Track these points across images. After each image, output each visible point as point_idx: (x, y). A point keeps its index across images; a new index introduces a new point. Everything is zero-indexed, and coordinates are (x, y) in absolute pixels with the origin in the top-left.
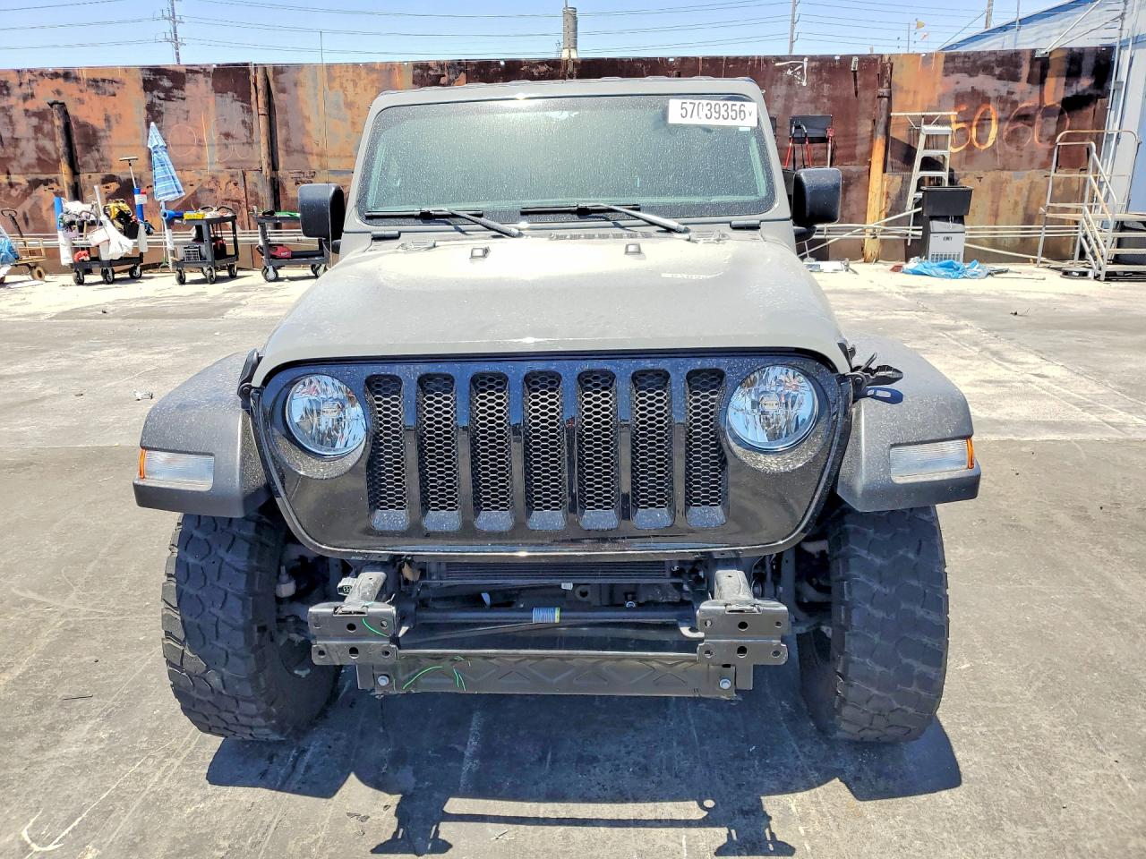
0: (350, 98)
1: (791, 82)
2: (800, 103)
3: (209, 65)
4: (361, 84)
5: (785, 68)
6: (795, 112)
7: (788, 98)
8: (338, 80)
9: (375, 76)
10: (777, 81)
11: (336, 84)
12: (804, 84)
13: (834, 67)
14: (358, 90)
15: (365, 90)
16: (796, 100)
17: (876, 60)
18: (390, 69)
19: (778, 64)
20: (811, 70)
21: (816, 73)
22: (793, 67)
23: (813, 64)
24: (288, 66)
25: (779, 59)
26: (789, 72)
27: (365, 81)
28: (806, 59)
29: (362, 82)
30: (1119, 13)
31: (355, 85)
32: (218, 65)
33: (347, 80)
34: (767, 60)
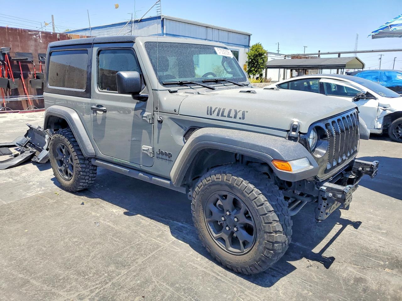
1: (36, 40)
2: (40, 48)
5: (33, 35)
6: (39, 52)
7: (36, 46)
10: (30, 39)
12: (41, 41)
13: (51, 36)
16: (39, 47)
17: (65, 36)
19: (29, 33)
20: (43, 37)
21: (45, 38)
22: (36, 35)
23: (43, 34)
25: (29, 31)
26: (34, 36)
28: (40, 32)
30: (130, 30)
34: (25, 31)
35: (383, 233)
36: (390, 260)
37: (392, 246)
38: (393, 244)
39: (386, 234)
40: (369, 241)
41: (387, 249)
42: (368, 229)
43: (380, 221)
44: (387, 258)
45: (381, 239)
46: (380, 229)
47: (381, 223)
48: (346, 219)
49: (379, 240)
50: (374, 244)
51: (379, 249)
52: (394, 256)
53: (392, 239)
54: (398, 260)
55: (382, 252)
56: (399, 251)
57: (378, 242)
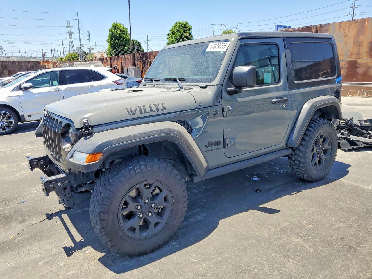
0: (346, 33)
3: (300, 28)
4: (351, 28)
8: (343, 27)
9: (357, 24)
11: (342, 29)
14: (350, 30)
15: (353, 30)
18: (364, 21)
24: (325, 25)
27: (353, 27)
29: (352, 27)
31: (349, 28)
32: (302, 27)
33: (346, 27)
35: (40, 260)
36: (15, 245)
37: (23, 256)
38: (22, 258)
39: (36, 262)
40: (43, 247)
41: (24, 251)
42: (55, 254)
43: (55, 272)
44: (18, 245)
45: (36, 255)
46: (46, 263)
47: (51, 271)
48: (84, 249)
49: (37, 253)
50: (38, 247)
51: (30, 247)
52: (15, 250)
53: (27, 262)
54: (10, 249)
55: (26, 246)
56: (14, 256)
57: (36, 251)
